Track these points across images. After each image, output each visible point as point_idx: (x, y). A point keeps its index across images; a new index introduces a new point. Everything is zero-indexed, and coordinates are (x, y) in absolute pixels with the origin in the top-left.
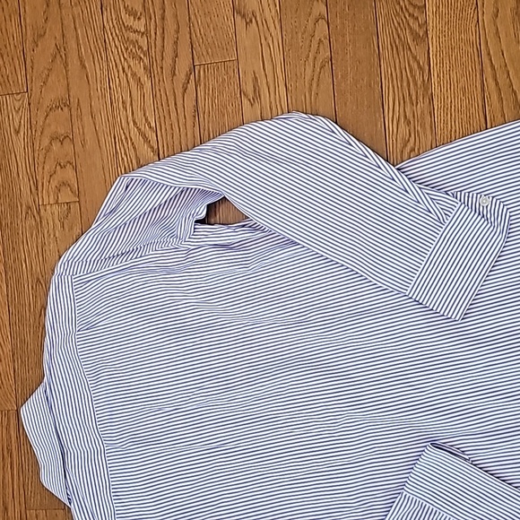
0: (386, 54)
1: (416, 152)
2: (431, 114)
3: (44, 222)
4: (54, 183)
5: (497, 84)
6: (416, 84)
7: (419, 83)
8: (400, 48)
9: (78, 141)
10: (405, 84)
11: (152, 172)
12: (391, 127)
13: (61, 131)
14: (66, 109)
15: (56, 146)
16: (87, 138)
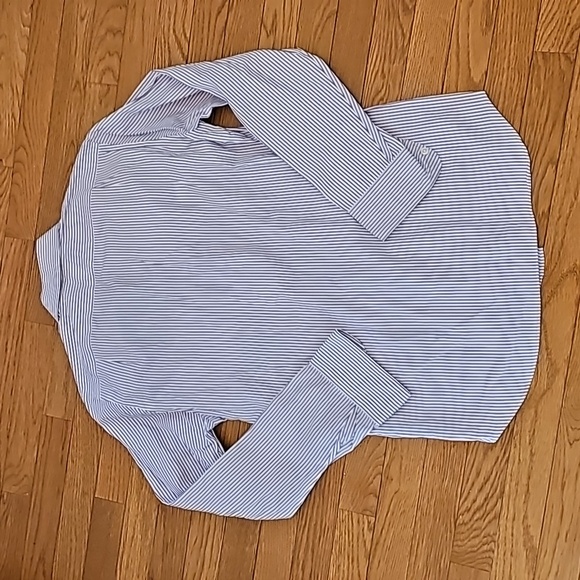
0: (380, 17)
1: (384, 101)
2: (403, 73)
3: (87, 97)
4: (101, 67)
5: (458, 60)
6: (397, 47)
7: (400, 46)
8: (392, 16)
9: (127, 36)
10: (389, 45)
11: (177, 72)
12: (370, 77)
13: (117, 25)
14: (124, 9)
15: (109, 37)
16: (135, 36)
